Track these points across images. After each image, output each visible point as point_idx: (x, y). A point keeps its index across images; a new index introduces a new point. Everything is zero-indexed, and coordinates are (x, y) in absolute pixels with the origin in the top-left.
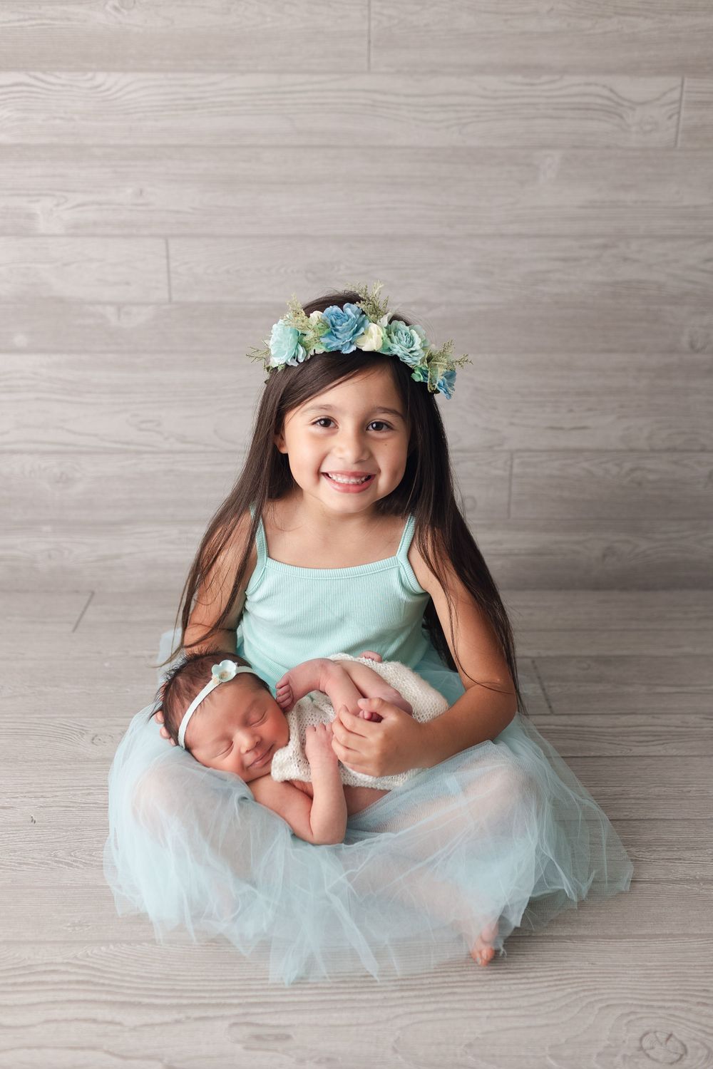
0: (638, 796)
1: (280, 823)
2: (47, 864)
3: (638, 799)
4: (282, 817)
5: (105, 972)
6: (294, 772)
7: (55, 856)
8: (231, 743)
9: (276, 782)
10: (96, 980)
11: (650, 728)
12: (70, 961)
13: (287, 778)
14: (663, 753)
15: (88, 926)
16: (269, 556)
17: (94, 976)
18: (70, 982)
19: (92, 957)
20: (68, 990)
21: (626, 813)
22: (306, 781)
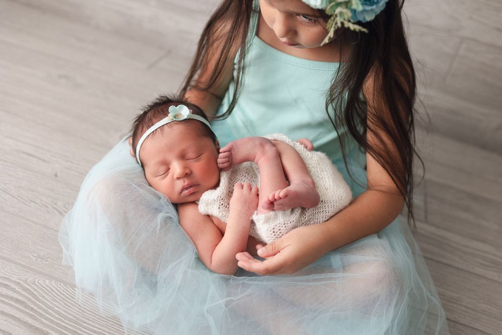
0: (469, 306)
1: (190, 246)
2: (47, 207)
3: (468, 308)
4: (193, 241)
5: (38, 300)
6: (215, 211)
7: (55, 204)
8: (168, 169)
9: (200, 214)
10: (29, 303)
11: (492, 257)
12: (21, 282)
13: (210, 213)
14: (496, 278)
15: (47, 261)
16: (257, 34)
17: (30, 300)
18: (11, 298)
19: (36, 285)
20: (6, 304)
21: (456, 316)
22: (223, 221)
